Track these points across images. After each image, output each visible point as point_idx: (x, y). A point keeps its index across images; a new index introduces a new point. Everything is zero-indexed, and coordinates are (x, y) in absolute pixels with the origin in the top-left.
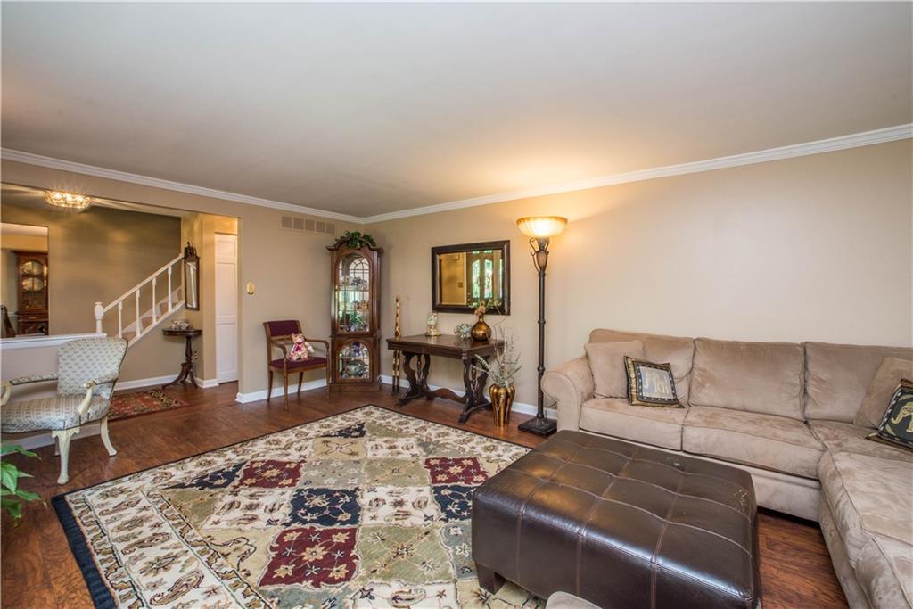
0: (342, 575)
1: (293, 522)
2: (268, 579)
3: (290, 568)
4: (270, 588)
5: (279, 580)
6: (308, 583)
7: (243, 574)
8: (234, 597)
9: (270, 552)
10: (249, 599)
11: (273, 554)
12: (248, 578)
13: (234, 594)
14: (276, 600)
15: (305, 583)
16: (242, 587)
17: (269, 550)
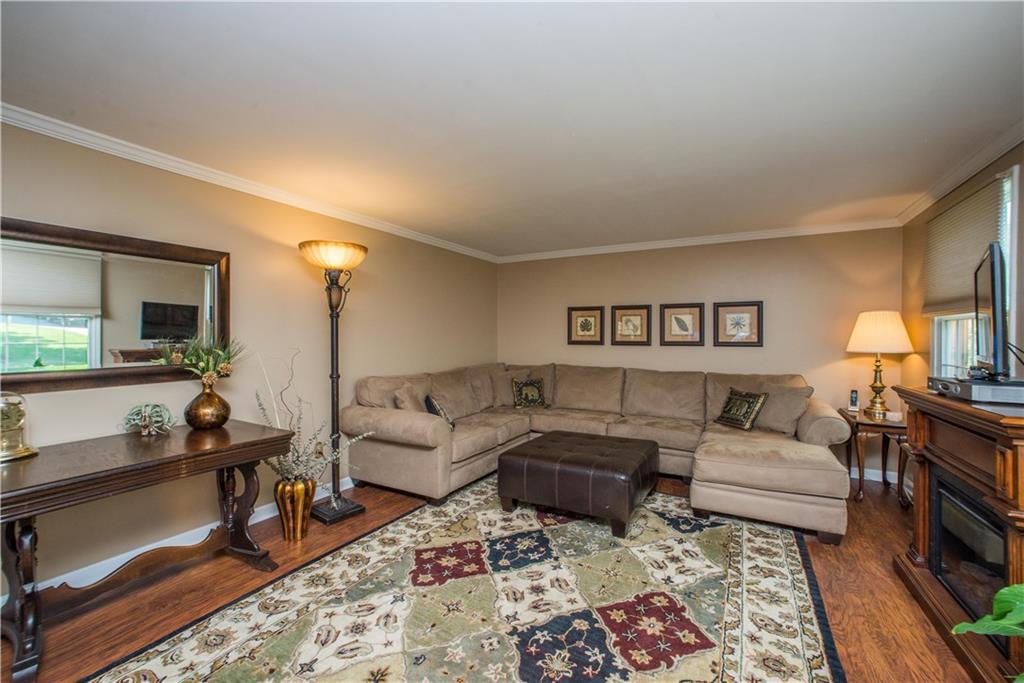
0: (662, 598)
1: (615, 670)
2: (706, 644)
3: (680, 635)
4: (711, 637)
5: (699, 634)
6: (686, 615)
7: (717, 669)
8: (741, 658)
9: (676, 664)
10: (733, 646)
11: (676, 659)
12: (717, 661)
13: (739, 660)
14: (717, 626)
15: (687, 617)
16: (728, 660)
17: (673, 668)
